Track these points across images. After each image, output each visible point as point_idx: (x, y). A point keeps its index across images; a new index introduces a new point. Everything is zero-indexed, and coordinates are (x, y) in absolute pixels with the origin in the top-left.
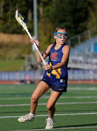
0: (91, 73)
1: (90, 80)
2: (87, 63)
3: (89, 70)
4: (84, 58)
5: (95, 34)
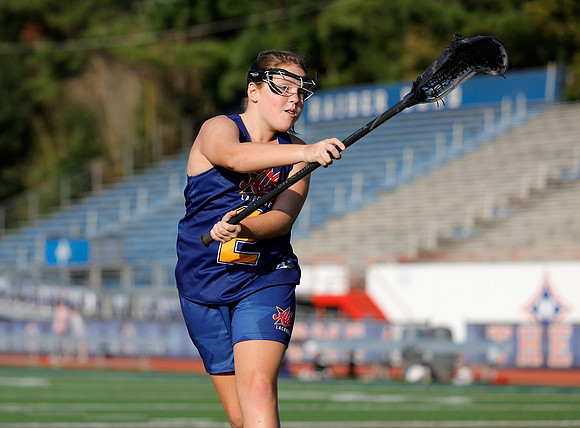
0: (33, 331)
1: (25, 354)
2: (22, 298)
3: (24, 322)
4: (13, 283)
5: (52, 205)
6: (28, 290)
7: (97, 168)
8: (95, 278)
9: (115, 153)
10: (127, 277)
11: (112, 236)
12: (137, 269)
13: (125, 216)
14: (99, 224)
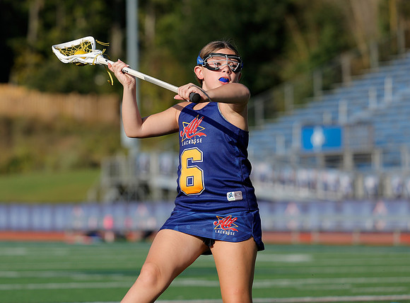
0: (293, 211)
1: (288, 232)
2: (282, 182)
3: (286, 203)
4: (274, 168)
5: (306, 97)
6: (287, 174)
7: (346, 61)
8: (348, 161)
9: (363, 47)
10: (377, 159)
11: (361, 123)
12: (385, 153)
13: (373, 105)
14: (349, 113)
